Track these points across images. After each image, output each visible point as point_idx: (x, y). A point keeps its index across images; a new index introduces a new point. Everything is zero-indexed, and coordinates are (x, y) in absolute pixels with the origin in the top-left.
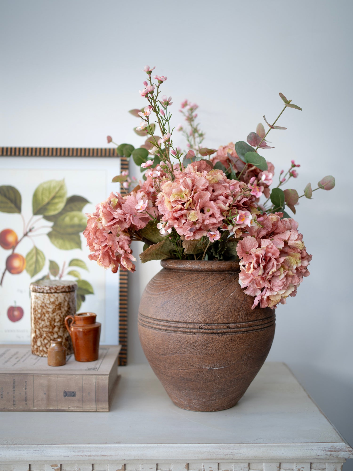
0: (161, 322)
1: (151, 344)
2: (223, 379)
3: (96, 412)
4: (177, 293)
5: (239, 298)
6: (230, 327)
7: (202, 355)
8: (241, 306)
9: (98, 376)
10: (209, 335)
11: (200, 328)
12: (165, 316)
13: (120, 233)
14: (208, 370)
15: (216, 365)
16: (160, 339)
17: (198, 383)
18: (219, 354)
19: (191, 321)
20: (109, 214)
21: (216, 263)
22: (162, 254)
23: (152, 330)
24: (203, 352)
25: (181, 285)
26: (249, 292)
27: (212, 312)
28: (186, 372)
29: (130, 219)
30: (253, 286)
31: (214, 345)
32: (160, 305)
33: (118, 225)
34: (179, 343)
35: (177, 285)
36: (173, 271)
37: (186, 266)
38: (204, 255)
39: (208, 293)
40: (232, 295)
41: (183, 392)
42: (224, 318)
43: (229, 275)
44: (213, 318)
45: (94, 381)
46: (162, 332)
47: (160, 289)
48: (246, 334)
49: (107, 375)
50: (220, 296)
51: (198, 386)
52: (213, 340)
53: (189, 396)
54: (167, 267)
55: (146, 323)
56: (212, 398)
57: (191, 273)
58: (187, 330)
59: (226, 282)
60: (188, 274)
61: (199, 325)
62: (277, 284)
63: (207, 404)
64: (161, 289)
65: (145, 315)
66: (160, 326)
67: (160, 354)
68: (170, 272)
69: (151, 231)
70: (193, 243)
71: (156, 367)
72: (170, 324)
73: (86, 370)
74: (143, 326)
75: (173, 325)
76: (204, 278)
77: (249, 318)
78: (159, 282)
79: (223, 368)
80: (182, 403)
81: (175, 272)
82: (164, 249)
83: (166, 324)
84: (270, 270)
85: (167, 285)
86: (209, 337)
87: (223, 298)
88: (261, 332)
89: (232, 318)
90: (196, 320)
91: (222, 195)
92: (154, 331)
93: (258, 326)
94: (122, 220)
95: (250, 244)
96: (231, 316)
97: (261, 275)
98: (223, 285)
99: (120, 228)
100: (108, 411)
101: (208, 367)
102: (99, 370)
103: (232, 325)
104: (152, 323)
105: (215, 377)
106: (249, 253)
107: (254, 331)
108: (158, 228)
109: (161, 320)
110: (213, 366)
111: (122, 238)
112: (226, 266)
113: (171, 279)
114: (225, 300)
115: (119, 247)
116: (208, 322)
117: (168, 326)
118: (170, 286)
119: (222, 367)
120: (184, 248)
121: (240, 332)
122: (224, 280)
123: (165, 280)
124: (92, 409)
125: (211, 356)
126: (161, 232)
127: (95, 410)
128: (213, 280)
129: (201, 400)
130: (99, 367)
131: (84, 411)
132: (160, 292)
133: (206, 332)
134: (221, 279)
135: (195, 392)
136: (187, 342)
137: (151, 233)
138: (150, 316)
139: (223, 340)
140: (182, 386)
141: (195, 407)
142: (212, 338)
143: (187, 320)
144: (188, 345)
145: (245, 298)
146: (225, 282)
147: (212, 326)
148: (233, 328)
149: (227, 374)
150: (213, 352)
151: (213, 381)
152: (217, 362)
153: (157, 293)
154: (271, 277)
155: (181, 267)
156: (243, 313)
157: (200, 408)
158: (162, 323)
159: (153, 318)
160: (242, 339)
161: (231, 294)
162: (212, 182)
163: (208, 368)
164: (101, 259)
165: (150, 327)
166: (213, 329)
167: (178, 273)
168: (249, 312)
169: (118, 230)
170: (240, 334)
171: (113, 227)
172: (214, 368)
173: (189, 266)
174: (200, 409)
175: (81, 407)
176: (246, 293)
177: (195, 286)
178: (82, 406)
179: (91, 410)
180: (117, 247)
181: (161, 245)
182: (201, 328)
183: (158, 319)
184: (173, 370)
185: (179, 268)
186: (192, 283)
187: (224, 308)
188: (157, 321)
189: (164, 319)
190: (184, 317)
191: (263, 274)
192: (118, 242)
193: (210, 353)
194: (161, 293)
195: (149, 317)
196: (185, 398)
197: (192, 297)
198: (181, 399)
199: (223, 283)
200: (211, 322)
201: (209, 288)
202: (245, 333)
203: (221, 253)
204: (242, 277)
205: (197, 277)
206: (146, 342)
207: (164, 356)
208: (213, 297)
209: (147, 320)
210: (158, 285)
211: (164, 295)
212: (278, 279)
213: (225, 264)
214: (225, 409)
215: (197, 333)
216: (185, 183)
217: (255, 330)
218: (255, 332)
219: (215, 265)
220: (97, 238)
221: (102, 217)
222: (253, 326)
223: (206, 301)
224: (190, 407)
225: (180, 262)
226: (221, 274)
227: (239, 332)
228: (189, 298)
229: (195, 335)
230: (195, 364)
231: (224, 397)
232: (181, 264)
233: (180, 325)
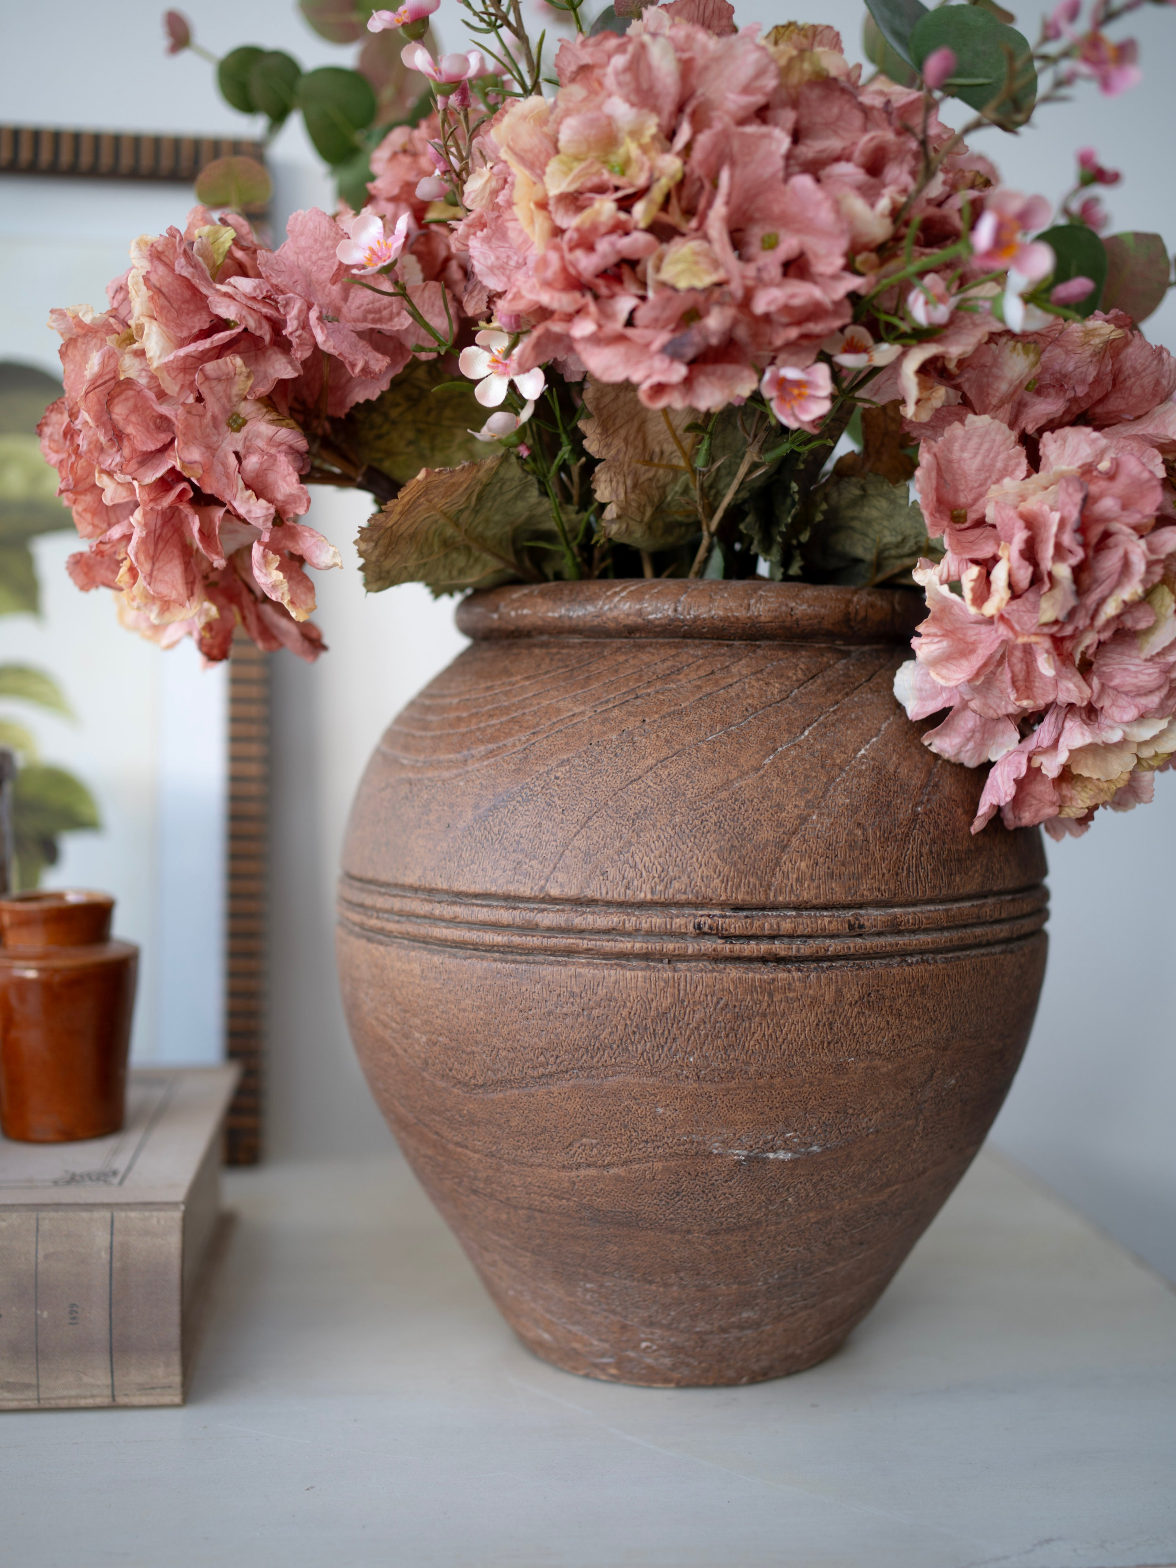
0: (476, 909)
1: (417, 1035)
2: (811, 1215)
3: (114, 1407)
4: (567, 744)
5: (903, 771)
6: (861, 926)
7: (712, 1081)
8: (916, 815)
9: (123, 1214)
10: (752, 970)
11: (701, 932)
12: (499, 872)
13: (247, 409)
14: (739, 1163)
15: (784, 1133)
16: (468, 1001)
17: (677, 1237)
18: (799, 1073)
19: (653, 893)
20: (186, 302)
21: (770, 591)
22: (476, 553)
23: (425, 955)
24: (714, 1064)
25: (584, 703)
26: (957, 740)
27: (766, 846)
28: (618, 1178)
29: (305, 325)
30: (985, 704)
31: (778, 1024)
32: (469, 815)
33: (238, 361)
34: (580, 1020)
35: (561, 704)
36: (535, 640)
37: (610, 609)
38: (701, 553)
39: (738, 743)
40: (864, 756)
41: (588, 1286)
42: (831, 875)
43: (839, 659)
44: (774, 875)
45: (101, 1238)
46: (485, 964)
47: (463, 735)
48: (941, 966)
49: (174, 1205)
50: (807, 756)
51: (676, 1256)
52: (771, 995)
53: (619, 1309)
54: (496, 625)
55: (388, 920)
56: (745, 1315)
57: (634, 646)
58: (625, 945)
59: (828, 690)
60: (619, 648)
61: (695, 916)
62: (1129, 680)
63: (716, 1346)
64: (471, 732)
65: (384, 877)
66: (470, 929)
67: (466, 1085)
68: (515, 651)
69: (410, 435)
70: (651, 480)
71: (441, 1159)
72: (529, 915)
73: (56, 1183)
74: (369, 940)
75: (548, 919)
76: (708, 669)
77: (957, 879)
78: (455, 701)
79: (815, 1154)
80: (577, 1345)
81: (545, 645)
82: (487, 521)
83: (505, 916)
84: (1106, 593)
85: (507, 710)
86: (753, 980)
87: (823, 767)
88: (1009, 956)
89: (874, 878)
90: (677, 890)
91: (848, 159)
92: (437, 959)
93: (997, 927)
94: (258, 333)
95: (979, 458)
96: (867, 868)
97: (1056, 622)
98: (814, 702)
99: (248, 377)
100: (177, 1399)
101: (741, 1146)
102: (126, 1183)
103: (873, 916)
104: (425, 917)
105: (770, 1202)
106: (972, 516)
107: (974, 952)
108: (464, 372)
109: (476, 896)
110: (765, 1143)
111: (258, 435)
112: (825, 606)
113: (528, 678)
114: (833, 779)
115: (241, 484)
116: (748, 898)
117: (519, 927)
118: (520, 712)
119: (811, 1146)
120: (603, 501)
121: (911, 955)
122: (819, 681)
123: (488, 688)
124: (93, 1396)
125: (756, 1087)
126: (484, 394)
127: (106, 1401)
128: (758, 680)
129: (682, 1325)
130: (129, 1169)
131: (44, 1404)
132: (469, 749)
133: (736, 954)
134: (800, 672)
135: (654, 1287)
136: (625, 1013)
137: (411, 449)
138: (411, 879)
139: (823, 995)
140: (584, 1257)
141: (649, 1367)
142: (770, 991)
143: (628, 888)
144: (630, 1030)
145: (929, 773)
146: (824, 689)
147: (769, 922)
148: (879, 934)
149: (833, 1187)
150: (768, 1062)
151: (758, 1223)
152: (787, 1118)
153: (452, 756)
154: (1106, 635)
155: (580, 612)
156: (925, 850)
157: (674, 1368)
158: (483, 914)
159: (431, 891)
160: (923, 993)
161: (863, 752)
162: (794, 78)
163: (740, 1154)
164: (142, 558)
165: (414, 939)
166: (772, 938)
167: (563, 647)
168: (953, 848)
169: (235, 390)
170: (910, 965)
171: (210, 367)
172: (771, 1156)
173: (626, 606)
174: (676, 1375)
175: (27, 1386)
176: (934, 749)
177: (666, 709)
178: (34, 1381)
179: (86, 1397)
180: (230, 484)
181: (478, 489)
182: (705, 934)
183: (458, 894)
184: (541, 1170)
185: (567, 624)
186: (649, 695)
187: (828, 821)
188: (454, 903)
189: (493, 889)
190: (612, 872)
191: (1072, 614)
192: (237, 454)
193: (752, 1070)
194: (473, 752)
195: (403, 887)
196: (598, 1319)
197: (650, 761)
198: (575, 1323)
199: (812, 693)
200: (763, 898)
201: (745, 718)
202: (936, 962)
203: (794, 542)
204: (934, 647)
205: (669, 663)
206: (386, 1026)
207: (491, 1096)
208: (767, 761)
209: (397, 904)
210: (453, 715)
211: (492, 760)
212: (1134, 653)
213: (816, 598)
214: (797, 1372)
215: (682, 957)
216: (637, 78)
217: (980, 945)
218: (983, 955)
219: (767, 602)
220: (118, 436)
221: (145, 320)
222: (973, 925)
223: (728, 782)
224: (619, 1365)
225: (571, 591)
226: (795, 650)
227: (904, 954)
228: (635, 772)
229: (675, 971)
230: (669, 1132)
231: (806, 1307)
232: (582, 597)
233: (590, 918)
